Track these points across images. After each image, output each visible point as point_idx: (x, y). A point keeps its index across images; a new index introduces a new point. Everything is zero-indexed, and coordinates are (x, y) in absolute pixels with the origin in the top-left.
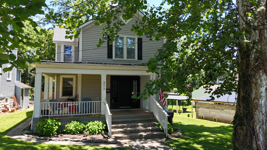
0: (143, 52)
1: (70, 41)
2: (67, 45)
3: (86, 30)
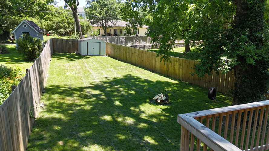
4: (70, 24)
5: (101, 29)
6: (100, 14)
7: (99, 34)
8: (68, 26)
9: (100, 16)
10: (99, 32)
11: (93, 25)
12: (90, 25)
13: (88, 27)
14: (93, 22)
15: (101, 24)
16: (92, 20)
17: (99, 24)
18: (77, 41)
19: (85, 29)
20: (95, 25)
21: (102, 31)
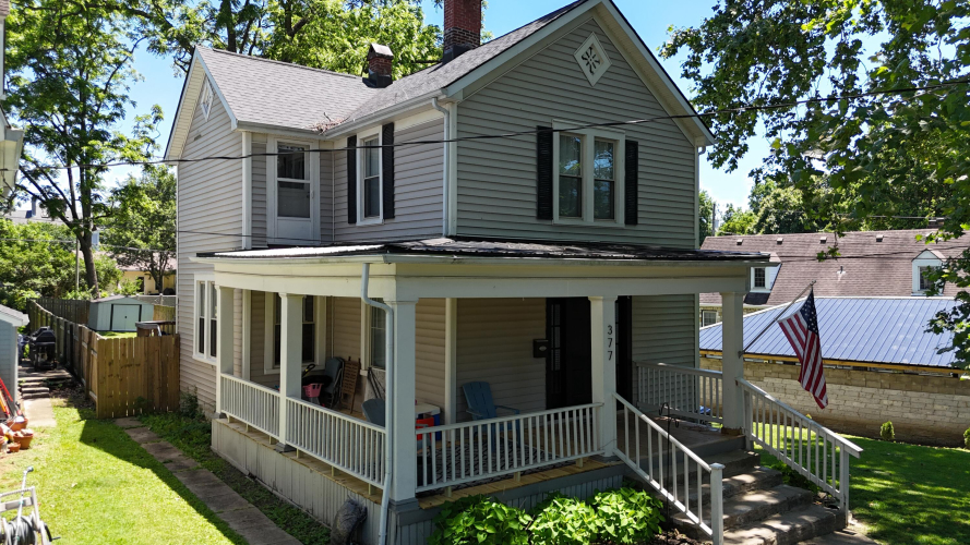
0: (640, 195)
1: (304, 126)
2: (288, 140)
3: (468, 100)
4: (60, 265)
5: (146, 278)
6: (146, 240)
7: (141, 290)
8: (53, 271)
9: (144, 246)
10: (142, 287)
11: (124, 268)
12: (117, 268)
13: (111, 274)
14: (124, 259)
15: (148, 264)
16: (121, 256)
17: (143, 265)
18: (88, 303)
19: (102, 278)
20: (131, 268)
21: (150, 284)
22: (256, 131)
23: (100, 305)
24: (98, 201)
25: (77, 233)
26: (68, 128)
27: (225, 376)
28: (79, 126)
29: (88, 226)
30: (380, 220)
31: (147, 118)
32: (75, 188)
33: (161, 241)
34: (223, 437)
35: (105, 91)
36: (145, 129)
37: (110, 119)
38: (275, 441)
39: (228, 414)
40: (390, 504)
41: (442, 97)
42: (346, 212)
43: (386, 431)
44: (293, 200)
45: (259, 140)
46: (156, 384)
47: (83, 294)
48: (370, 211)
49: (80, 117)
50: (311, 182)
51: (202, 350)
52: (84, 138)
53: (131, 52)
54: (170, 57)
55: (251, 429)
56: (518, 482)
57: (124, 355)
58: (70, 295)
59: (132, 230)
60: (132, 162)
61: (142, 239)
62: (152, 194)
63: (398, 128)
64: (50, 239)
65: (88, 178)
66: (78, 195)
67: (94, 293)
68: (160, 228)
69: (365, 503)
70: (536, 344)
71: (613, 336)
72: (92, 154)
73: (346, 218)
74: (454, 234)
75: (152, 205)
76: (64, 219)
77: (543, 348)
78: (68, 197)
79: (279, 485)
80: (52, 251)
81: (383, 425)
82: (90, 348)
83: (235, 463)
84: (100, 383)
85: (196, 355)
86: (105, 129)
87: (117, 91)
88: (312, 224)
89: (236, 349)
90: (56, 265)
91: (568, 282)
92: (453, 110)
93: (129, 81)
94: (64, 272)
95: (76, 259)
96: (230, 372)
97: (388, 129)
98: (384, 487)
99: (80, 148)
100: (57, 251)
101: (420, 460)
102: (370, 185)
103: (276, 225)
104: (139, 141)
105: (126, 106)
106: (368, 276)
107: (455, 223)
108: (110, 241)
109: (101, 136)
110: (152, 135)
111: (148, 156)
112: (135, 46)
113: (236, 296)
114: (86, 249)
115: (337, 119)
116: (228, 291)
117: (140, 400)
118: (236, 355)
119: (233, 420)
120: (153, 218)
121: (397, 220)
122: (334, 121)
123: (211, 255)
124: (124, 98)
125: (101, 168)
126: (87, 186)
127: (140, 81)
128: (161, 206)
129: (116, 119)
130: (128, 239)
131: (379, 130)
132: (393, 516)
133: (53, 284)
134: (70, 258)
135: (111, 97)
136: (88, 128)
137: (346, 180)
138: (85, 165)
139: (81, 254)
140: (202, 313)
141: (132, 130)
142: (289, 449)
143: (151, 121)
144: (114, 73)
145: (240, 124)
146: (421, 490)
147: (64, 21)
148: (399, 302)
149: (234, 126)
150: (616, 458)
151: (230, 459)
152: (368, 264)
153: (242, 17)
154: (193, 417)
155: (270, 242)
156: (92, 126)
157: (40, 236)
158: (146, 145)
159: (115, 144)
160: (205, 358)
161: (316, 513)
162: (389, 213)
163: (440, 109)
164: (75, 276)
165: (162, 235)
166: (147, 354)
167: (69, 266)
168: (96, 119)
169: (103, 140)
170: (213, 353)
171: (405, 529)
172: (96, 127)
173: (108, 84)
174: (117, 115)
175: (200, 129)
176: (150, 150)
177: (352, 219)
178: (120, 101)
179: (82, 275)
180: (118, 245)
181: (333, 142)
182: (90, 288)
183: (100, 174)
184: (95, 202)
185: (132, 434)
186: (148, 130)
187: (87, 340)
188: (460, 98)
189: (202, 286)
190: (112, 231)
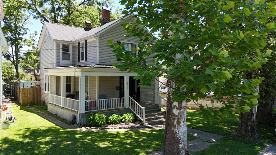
1: (68, 40)
2: (65, 43)
3: (101, 36)
4: (9, 73)
5: (33, 77)
6: (33, 66)
7: (32, 80)
8: (7, 75)
9: (32, 68)
10: (32, 79)
11: (27, 74)
12: (25, 74)
13: (23, 75)
14: (27, 72)
15: (33, 73)
16: (26, 71)
17: (32, 73)
18: (17, 83)
19: (21, 76)
20: (29, 74)
21: (34, 78)
22: (58, 41)
23: (20, 83)
24: (20, 56)
25: (14, 64)
26: (12, 36)
27: (51, 95)
28: (15, 36)
29: (17, 62)
30: (84, 61)
31: (33, 34)
32: (14, 52)
33: (37, 67)
34: (50, 108)
35: (22, 27)
36: (32, 37)
37: (23, 34)
38: (60, 106)
39: (51, 103)
40: (80, 114)
41: (95, 36)
42: (78, 59)
43: (79, 101)
44: (66, 56)
45: (58, 43)
46: (35, 98)
47: (16, 80)
48: (83, 59)
49: (15, 34)
50: (70, 52)
51: (46, 90)
52: (16, 39)
53: (29, 17)
54: (39, 19)
55: (56, 105)
56: (107, 111)
57: (28, 92)
58: (12, 81)
59: (29, 63)
60: (29, 46)
61: (32, 66)
62: (34, 54)
63: (88, 41)
64: (6, 66)
65: (17, 50)
66: (14, 54)
67: (19, 80)
68: (37, 63)
69: (76, 115)
70: (117, 87)
71: (129, 84)
72: (18, 43)
73: (78, 61)
74: (98, 64)
75: (35, 57)
76: (11, 61)
77: (118, 88)
78: (12, 55)
79: (61, 115)
80: (7, 69)
81: (79, 100)
82: (19, 91)
83: (52, 113)
84: (22, 98)
85: (45, 92)
86: (22, 37)
87: (25, 27)
88: (70, 62)
89: (53, 89)
90: (8, 73)
91: (118, 73)
92: (98, 38)
93: (28, 24)
94: (10, 75)
95: (14, 71)
96: (52, 94)
97: (86, 41)
98: (79, 111)
99: (15, 42)
100: (8, 69)
101: (86, 107)
102: (82, 53)
103: (62, 62)
104: (31, 40)
105: (27, 31)
106: (75, 71)
107: (98, 62)
108: (23, 66)
109: (21, 39)
110: (34, 39)
111: (33, 44)
112: (30, 15)
113: (53, 78)
114: (17, 69)
115: (76, 39)
116: (51, 76)
117: (32, 102)
118: (53, 90)
119: (52, 104)
120: (35, 61)
121: (88, 61)
122: (75, 39)
123: (47, 68)
124: (27, 29)
125: (21, 47)
126: (17, 52)
127: (31, 24)
128: (37, 57)
129: (25, 34)
130: (28, 66)
131: (84, 42)
132: (80, 116)
133: (7, 78)
134: (12, 71)
135: (23, 29)
136: (17, 37)
137: (78, 52)
138: (16, 46)
139: (15, 70)
140: (46, 82)
141: (29, 37)
142: (63, 108)
143: (34, 35)
144: (24, 22)
145: (54, 40)
146: (86, 111)
147: (12, 10)
148: (81, 76)
149: (52, 40)
150: (129, 108)
151: (51, 112)
152: (75, 69)
153: (57, 10)
154: (44, 105)
155: (61, 65)
156: (18, 36)
157: (4, 65)
158: (33, 41)
159: (24, 41)
160: (47, 92)
161: (68, 119)
162: (86, 60)
163: (95, 38)
164: (13, 76)
165: (37, 65)
166: (33, 91)
167: (12, 73)
168: (19, 34)
169: (21, 40)
170: (48, 91)
171: (83, 118)
172: (20, 36)
173: (22, 25)
174: (25, 33)
175: (45, 40)
176: (34, 43)
177: (79, 61)
178: (26, 30)
179: (15, 76)
180: (25, 68)
181: (75, 43)
182: (18, 79)
183: (20, 49)
184: (19, 56)
185: (30, 109)
186: (33, 37)
187: (18, 89)
188: (99, 36)
189: (46, 76)
190: (23, 64)
